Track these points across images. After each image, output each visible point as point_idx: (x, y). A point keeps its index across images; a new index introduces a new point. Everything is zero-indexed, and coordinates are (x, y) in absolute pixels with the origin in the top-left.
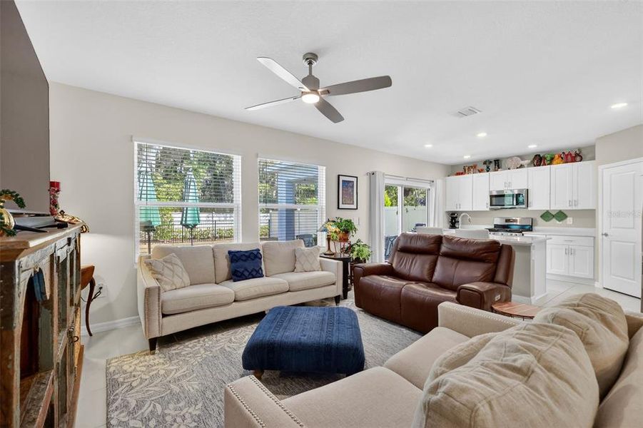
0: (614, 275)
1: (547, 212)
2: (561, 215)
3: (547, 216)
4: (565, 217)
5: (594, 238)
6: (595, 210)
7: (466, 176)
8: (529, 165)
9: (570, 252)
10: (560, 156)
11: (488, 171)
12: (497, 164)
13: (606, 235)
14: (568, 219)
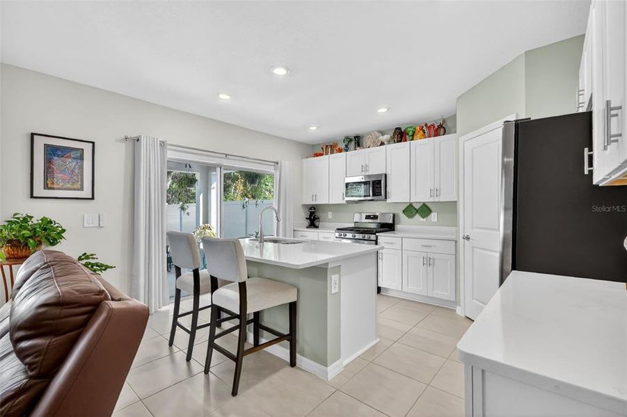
0: (476, 299)
1: (411, 205)
2: (425, 210)
3: (410, 210)
4: (430, 211)
5: (456, 242)
6: (456, 202)
7: (325, 157)
8: (389, 142)
9: (429, 262)
10: (422, 129)
11: (347, 151)
12: (356, 141)
13: (468, 238)
14: (432, 214)
